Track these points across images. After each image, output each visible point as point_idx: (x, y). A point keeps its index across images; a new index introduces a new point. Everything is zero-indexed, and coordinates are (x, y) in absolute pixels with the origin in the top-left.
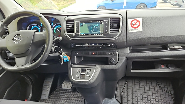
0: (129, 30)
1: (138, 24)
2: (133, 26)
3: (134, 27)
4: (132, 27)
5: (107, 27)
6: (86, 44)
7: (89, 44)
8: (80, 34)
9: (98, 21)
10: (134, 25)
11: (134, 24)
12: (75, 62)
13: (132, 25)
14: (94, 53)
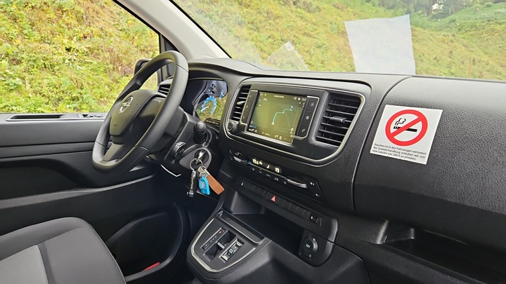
0: (373, 145)
1: (415, 130)
2: (396, 133)
3: (398, 137)
4: (391, 137)
5: (310, 118)
6: (254, 161)
7: (261, 163)
8: (249, 127)
9: (295, 98)
10: (399, 130)
11: (399, 125)
12: (232, 208)
13: (392, 130)
14: (273, 199)
